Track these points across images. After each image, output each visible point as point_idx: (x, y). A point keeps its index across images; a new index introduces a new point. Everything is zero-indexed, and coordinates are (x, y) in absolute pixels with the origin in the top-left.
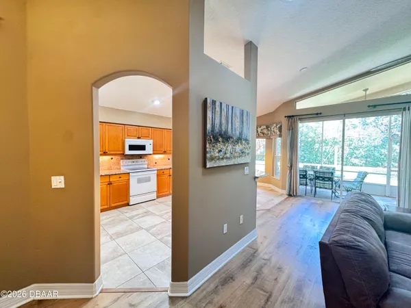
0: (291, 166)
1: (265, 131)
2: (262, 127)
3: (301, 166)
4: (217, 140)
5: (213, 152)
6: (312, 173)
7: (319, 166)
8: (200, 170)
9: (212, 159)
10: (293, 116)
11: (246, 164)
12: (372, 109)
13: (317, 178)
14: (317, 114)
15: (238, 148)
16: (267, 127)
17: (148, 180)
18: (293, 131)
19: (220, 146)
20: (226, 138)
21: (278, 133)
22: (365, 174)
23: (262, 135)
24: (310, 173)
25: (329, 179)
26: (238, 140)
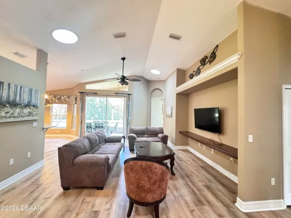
0: (82, 122)
1: (67, 99)
2: (65, 97)
6: (94, 125)
7: (101, 121)
10: (83, 93)
11: (35, 120)
12: (116, 95)
13: (96, 127)
14: (95, 93)
16: (68, 97)
18: (83, 101)
21: (75, 101)
22: (117, 124)
23: (64, 102)
24: (93, 124)
25: (102, 127)
26: (26, 106)
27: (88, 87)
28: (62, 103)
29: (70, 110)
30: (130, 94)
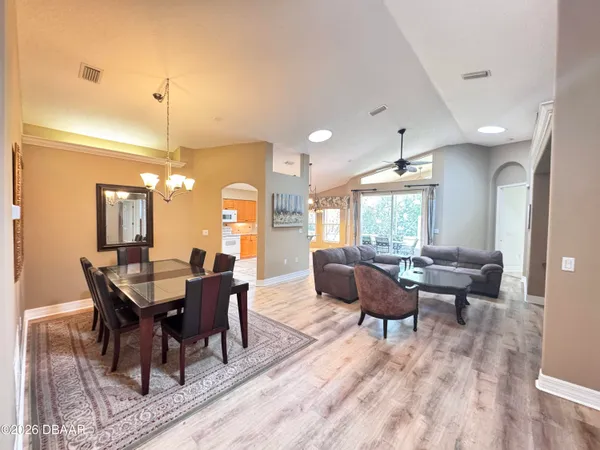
0: (355, 234)
1: (339, 202)
2: (337, 198)
3: (362, 235)
4: (279, 213)
5: (278, 219)
6: (375, 239)
8: (271, 228)
9: (277, 223)
10: (357, 190)
11: (300, 227)
12: (407, 188)
13: (378, 243)
14: (374, 190)
15: (294, 217)
16: (341, 199)
17: (234, 243)
18: (357, 202)
19: (281, 216)
20: (285, 212)
21: (347, 204)
22: (416, 241)
23: (336, 205)
24: (373, 239)
25: (387, 244)
26: (293, 213)
27: (365, 181)
28: (334, 207)
29: (342, 216)
30: (434, 185)
